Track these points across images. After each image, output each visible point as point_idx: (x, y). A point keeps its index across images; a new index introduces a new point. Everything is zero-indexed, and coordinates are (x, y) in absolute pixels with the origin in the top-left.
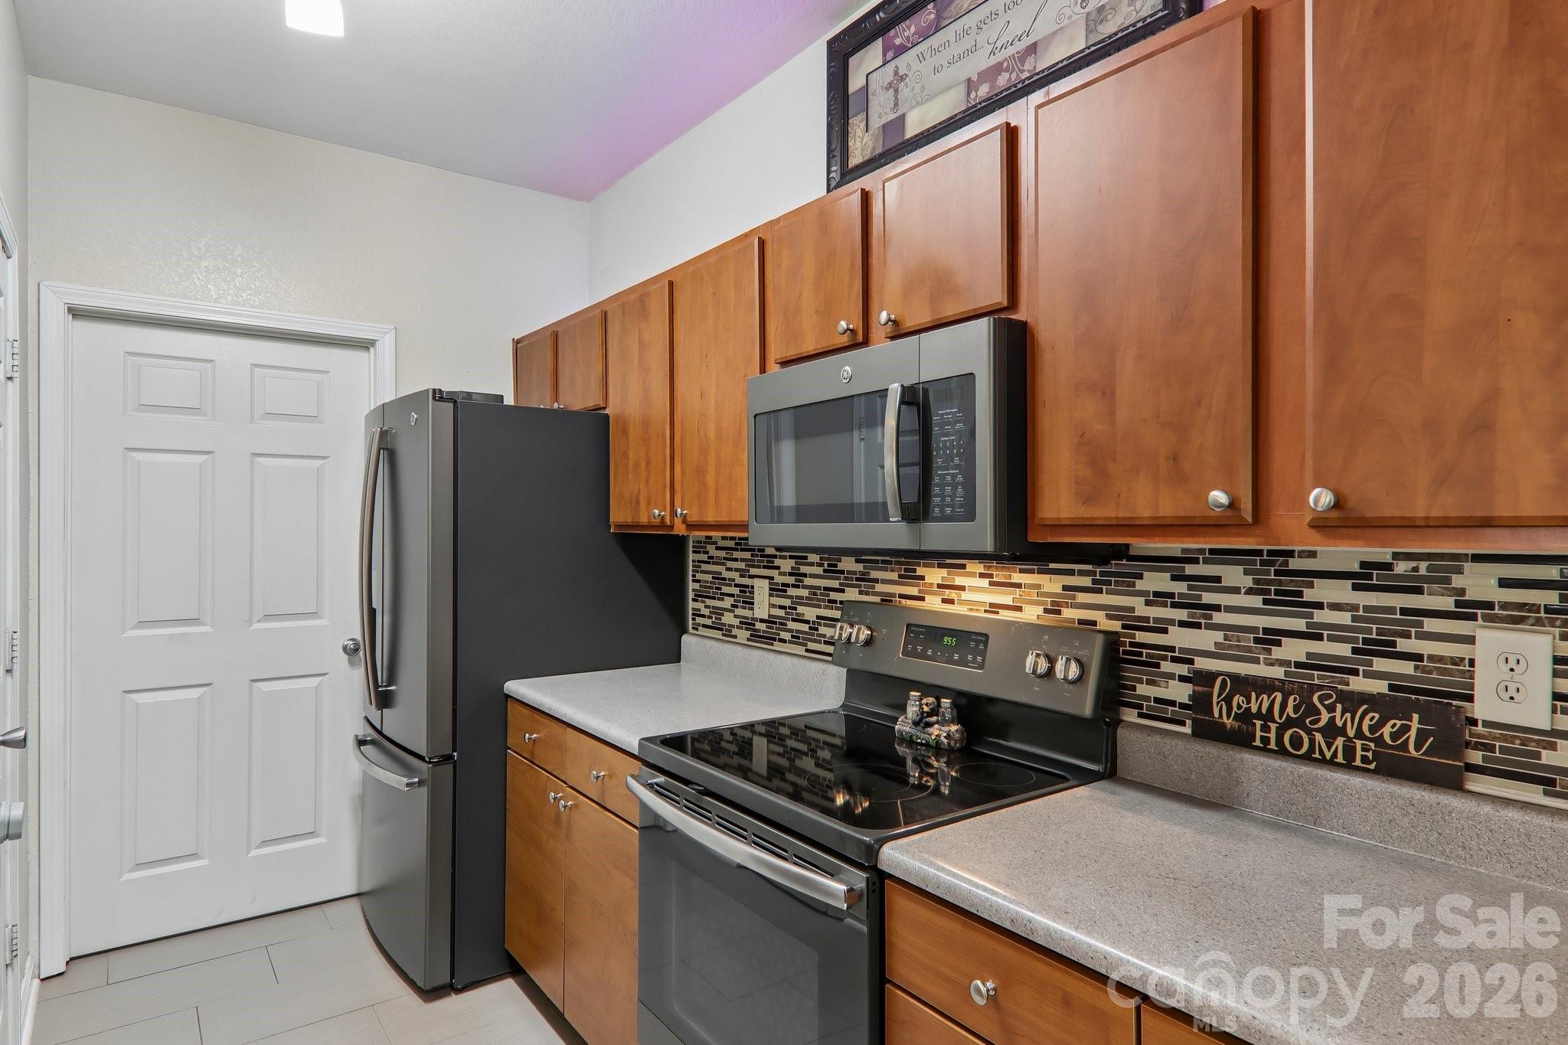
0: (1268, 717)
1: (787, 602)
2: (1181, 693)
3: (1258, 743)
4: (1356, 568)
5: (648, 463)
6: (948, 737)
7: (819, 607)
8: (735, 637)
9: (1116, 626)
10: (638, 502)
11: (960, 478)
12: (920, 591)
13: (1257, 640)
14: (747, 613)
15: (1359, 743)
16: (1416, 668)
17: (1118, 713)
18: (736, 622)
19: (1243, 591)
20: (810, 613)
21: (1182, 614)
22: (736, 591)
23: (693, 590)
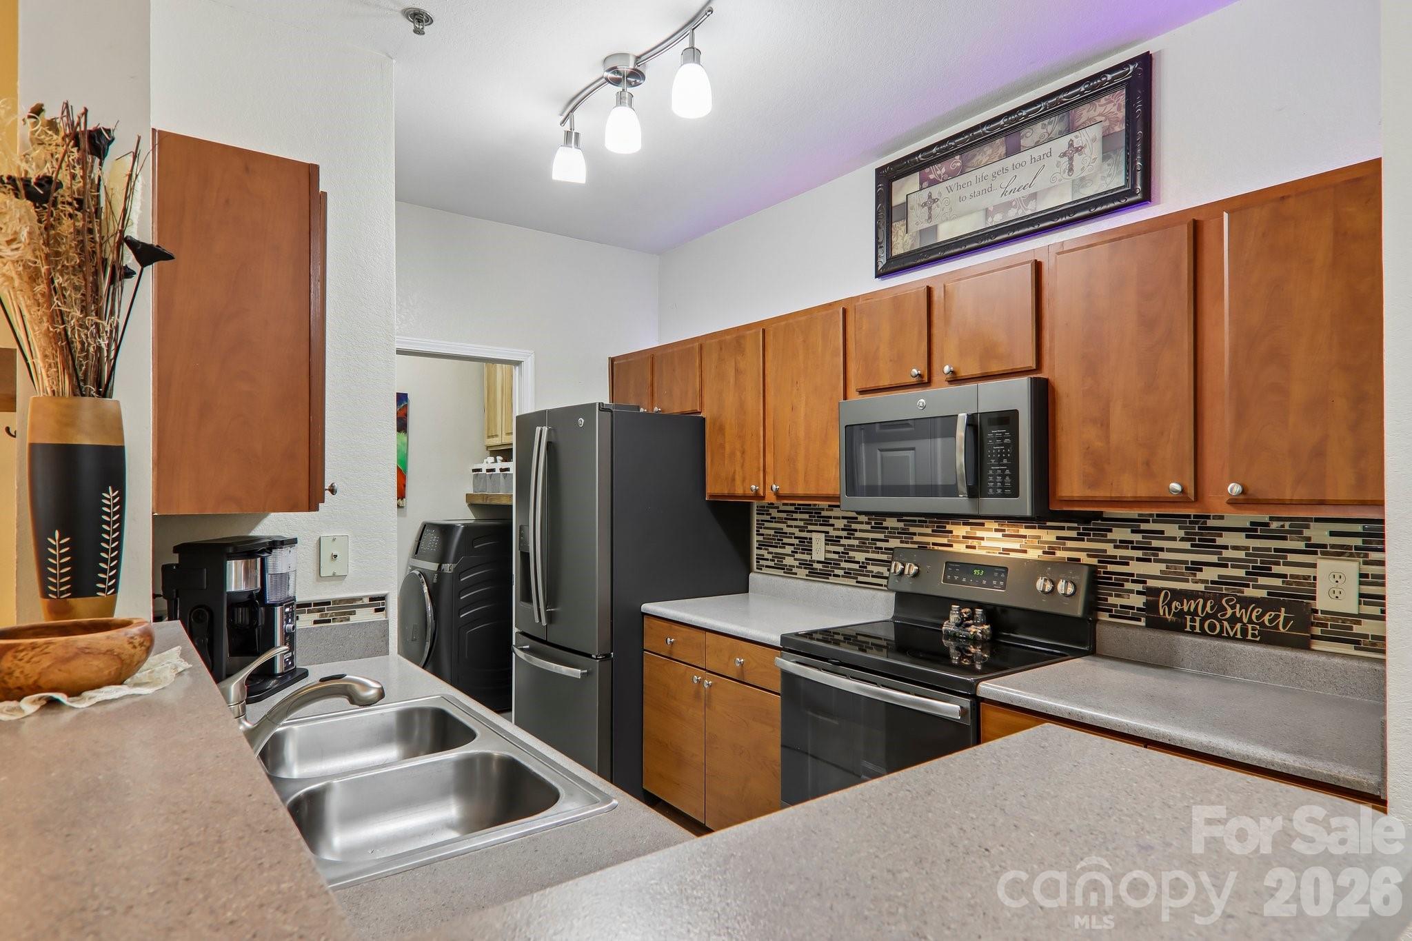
0: (1195, 613)
1: (841, 549)
2: (1138, 601)
3: (1188, 629)
4: (1248, 525)
5: (743, 453)
6: (982, 632)
7: (868, 552)
8: (796, 574)
9: (1094, 561)
10: (733, 480)
11: (1007, 472)
12: (949, 541)
13: (1187, 569)
14: (807, 557)
15: (1250, 626)
16: (1283, 582)
17: (1097, 615)
18: (796, 563)
19: (1178, 539)
20: (860, 557)
21: (1139, 554)
22: (796, 541)
23: (757, 541)
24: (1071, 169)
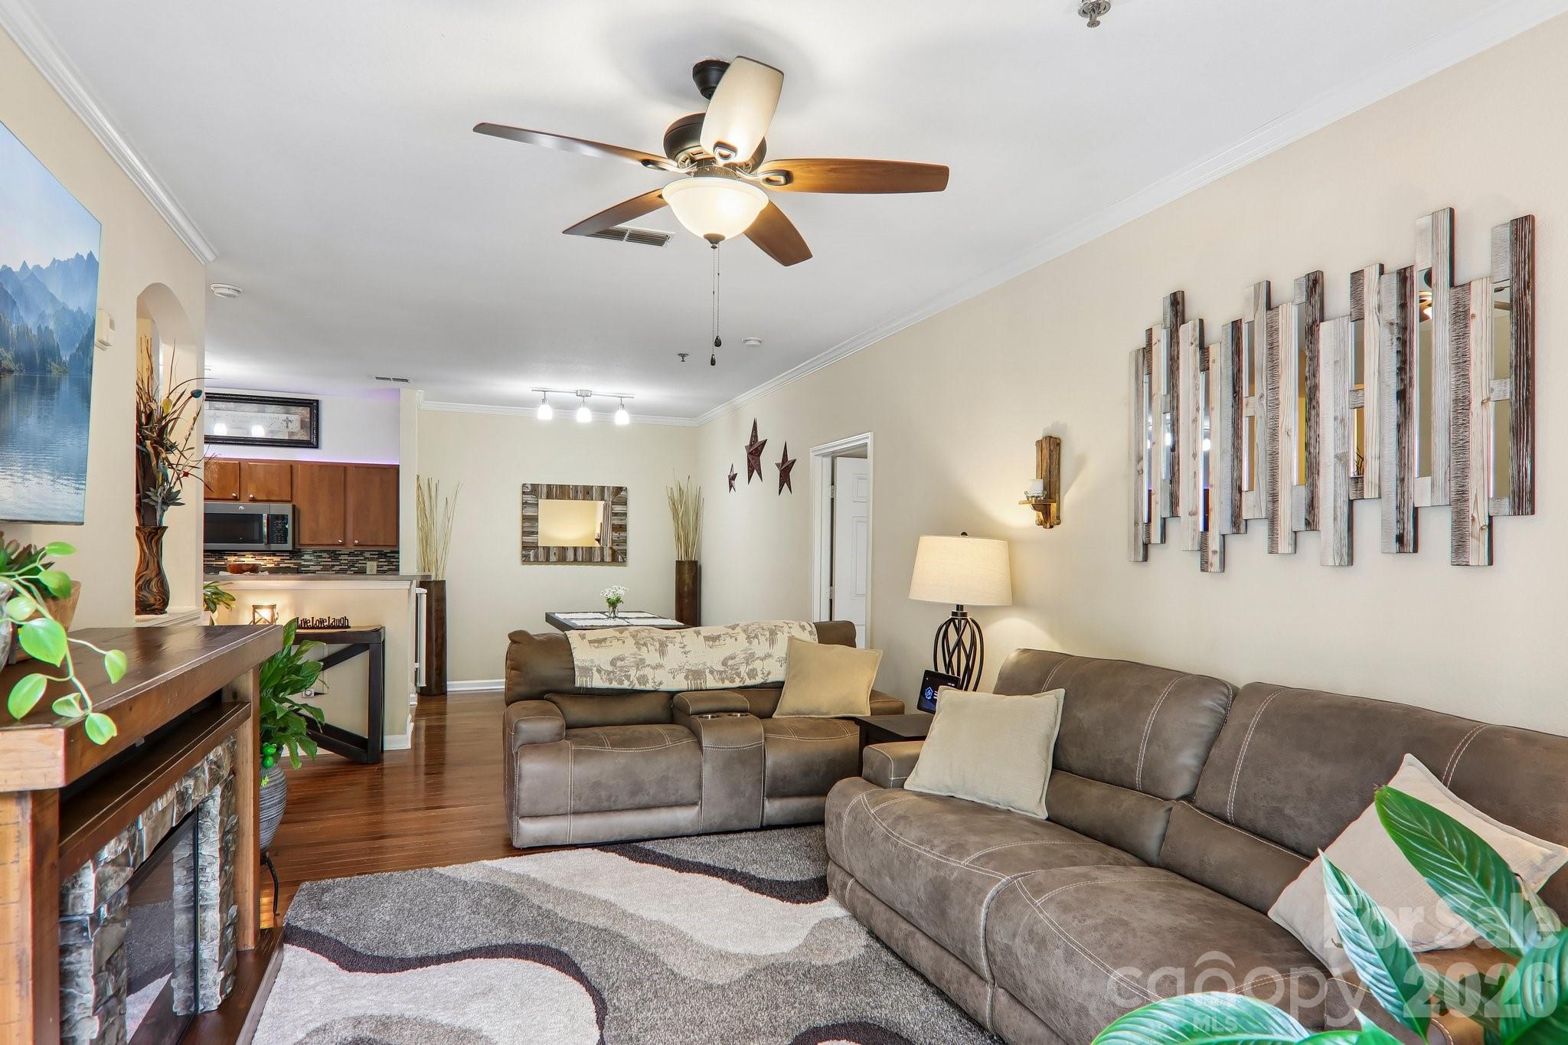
24: (287, 427)
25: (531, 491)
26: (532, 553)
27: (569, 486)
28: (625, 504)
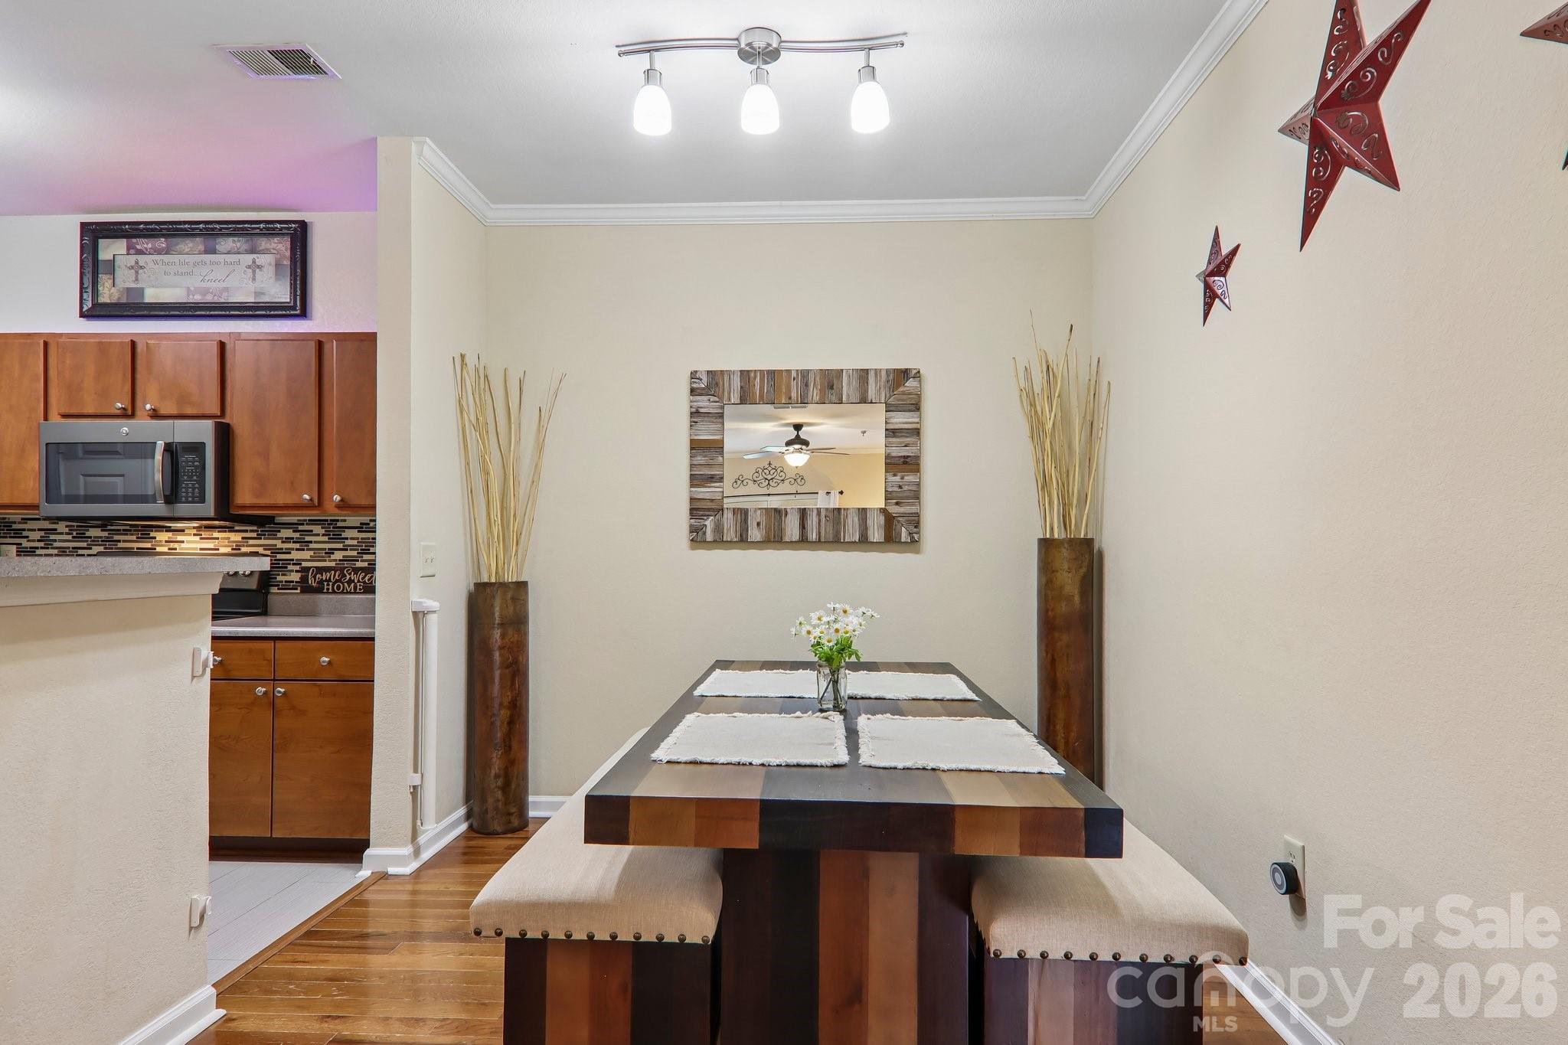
0: (330, 580)
2: (296, 577)
11: (197, 486)
12: (152, 545)
13: (325, 553)
15: (358, 584)
17: (268, 590)
19: (321, 535)
21: (297, 546)
24: (254, 279)
25: (708, 387)
26: (709, 523)
27: (789, 372)
28: (916, 407)
